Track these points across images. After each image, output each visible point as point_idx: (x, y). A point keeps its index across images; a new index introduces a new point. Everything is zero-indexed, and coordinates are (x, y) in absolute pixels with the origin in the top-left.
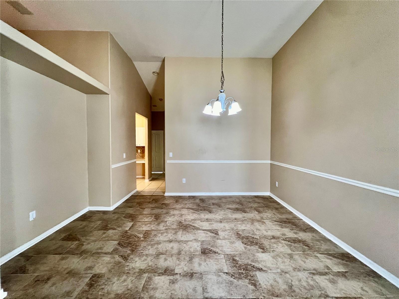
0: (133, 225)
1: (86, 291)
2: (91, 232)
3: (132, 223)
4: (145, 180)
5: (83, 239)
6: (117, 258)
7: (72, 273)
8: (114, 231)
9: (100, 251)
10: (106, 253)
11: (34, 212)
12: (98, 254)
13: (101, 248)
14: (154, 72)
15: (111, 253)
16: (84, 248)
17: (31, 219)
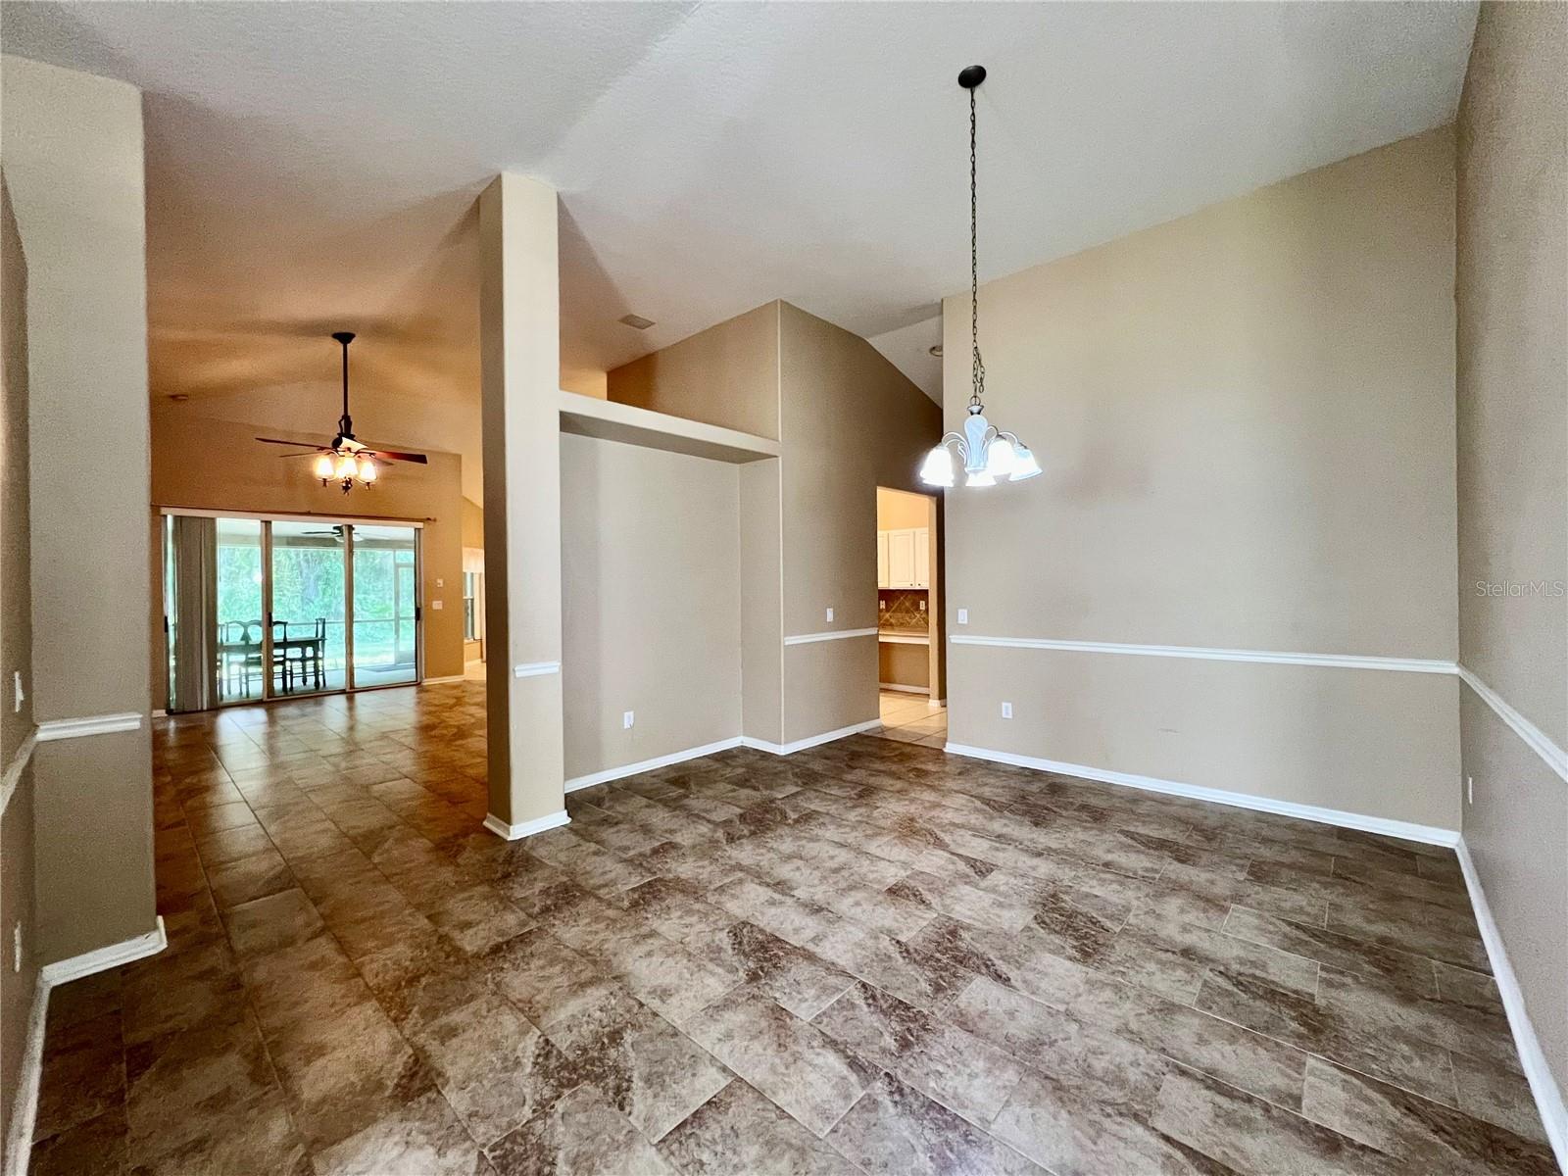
0: (797, 793)
1: (645, 856)
2: (715, 782)
3: (799, 789)
4: (930, 701)
5: (694, 788)
6: (720, 834)
7: (646, 830)
8: (753, 793)
9: (705, 815)
10: (709, 821)
11: (632, 713)
12: (695, 817)
13: (706, 811)
14: (934, 348)
15: (716, 824)
16: (686, 801)
17: (627, 726)
